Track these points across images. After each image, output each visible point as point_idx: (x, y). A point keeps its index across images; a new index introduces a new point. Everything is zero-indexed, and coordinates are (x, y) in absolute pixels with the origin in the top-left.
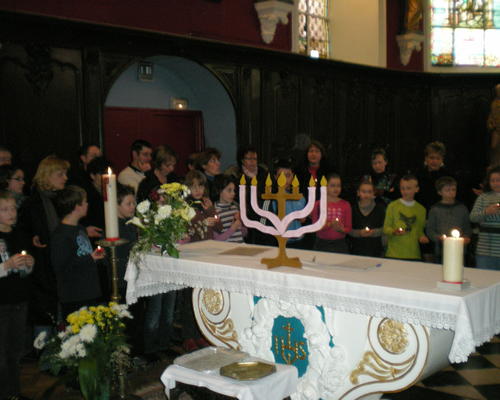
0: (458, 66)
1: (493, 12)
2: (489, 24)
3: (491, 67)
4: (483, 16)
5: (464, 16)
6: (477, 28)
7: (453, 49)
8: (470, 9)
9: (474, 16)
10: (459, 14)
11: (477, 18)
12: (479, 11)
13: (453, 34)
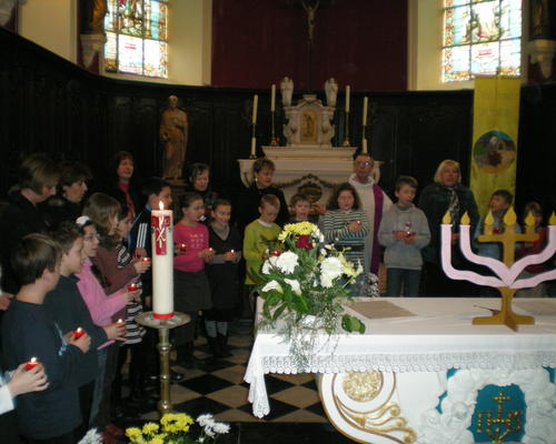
0: (121, 73)
1: (151, 21)
2: (147, 33)
3: (149, 77)
4: (142, 25)
5: (127, 22)
6: (136, 36)
7: (117, 56)
8: (132, 17)
9: (135, 23)
10: (122, 20)
11: (137, 26)
12: (139, 19)
13: (117, 39)
